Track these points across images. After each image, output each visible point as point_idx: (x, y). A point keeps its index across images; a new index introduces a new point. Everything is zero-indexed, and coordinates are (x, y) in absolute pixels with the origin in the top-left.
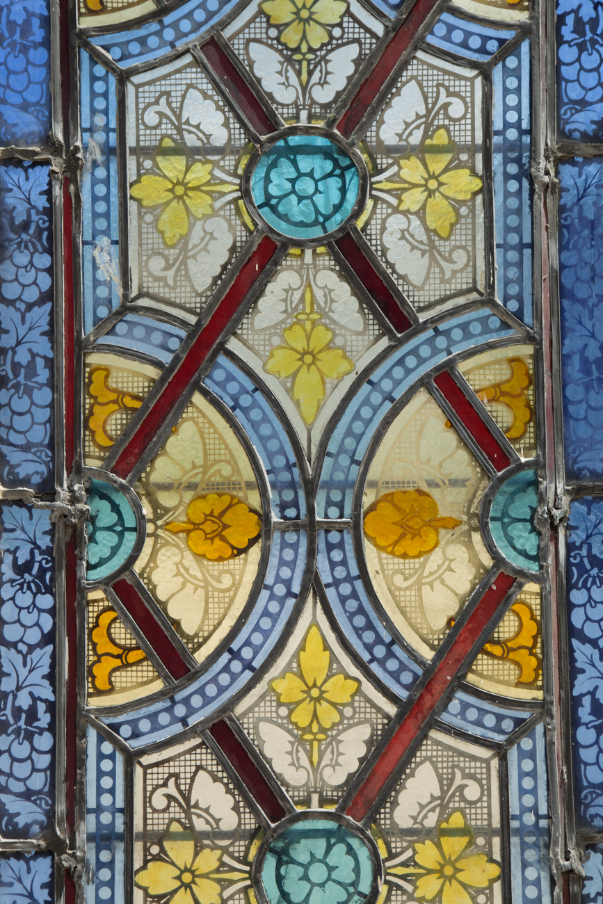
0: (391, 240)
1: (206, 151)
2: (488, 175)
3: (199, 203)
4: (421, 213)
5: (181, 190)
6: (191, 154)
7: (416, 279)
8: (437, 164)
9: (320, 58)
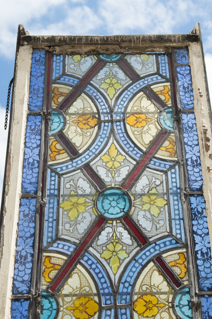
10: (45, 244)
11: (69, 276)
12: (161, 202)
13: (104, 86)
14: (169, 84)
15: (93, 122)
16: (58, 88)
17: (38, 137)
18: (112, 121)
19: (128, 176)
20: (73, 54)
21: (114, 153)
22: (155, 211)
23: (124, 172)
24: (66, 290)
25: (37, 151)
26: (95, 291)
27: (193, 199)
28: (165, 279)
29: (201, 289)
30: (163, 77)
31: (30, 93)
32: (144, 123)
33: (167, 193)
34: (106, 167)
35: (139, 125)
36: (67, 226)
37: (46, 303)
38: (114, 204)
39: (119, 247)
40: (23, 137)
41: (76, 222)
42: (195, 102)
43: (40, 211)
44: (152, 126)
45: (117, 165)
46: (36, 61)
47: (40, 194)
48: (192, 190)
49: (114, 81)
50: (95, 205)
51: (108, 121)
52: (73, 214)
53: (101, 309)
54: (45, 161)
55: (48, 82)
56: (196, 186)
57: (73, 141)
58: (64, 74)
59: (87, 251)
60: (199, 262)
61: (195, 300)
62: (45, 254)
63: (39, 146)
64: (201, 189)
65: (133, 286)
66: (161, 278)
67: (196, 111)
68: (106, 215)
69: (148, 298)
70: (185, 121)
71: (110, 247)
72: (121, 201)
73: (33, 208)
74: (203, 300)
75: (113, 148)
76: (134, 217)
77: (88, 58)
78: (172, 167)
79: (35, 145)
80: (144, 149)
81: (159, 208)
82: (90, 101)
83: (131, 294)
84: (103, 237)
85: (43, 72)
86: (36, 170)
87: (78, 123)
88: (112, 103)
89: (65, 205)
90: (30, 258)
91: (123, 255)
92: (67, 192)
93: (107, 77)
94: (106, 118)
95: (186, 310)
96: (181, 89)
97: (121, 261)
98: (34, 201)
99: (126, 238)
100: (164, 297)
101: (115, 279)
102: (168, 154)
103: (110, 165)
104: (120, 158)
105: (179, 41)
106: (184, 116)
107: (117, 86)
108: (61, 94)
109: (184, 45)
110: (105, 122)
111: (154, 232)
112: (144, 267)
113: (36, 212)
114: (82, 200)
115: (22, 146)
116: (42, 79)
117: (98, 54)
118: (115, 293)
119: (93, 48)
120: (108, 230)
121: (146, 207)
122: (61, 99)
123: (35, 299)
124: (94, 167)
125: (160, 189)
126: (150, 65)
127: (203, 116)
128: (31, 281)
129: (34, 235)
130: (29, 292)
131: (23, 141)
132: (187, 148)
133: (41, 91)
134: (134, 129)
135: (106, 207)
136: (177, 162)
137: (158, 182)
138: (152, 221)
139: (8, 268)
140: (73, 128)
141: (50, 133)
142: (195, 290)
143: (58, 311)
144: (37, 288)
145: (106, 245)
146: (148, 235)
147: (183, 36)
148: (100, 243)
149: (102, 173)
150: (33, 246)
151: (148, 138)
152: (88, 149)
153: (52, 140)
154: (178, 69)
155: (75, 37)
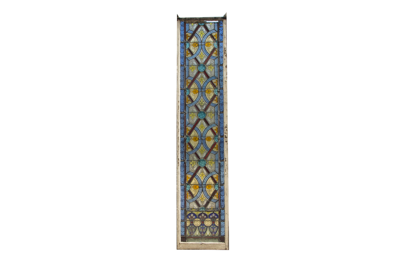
0: (208, 72)
1: (195, 65)
2: (214, 67)
3: (194, 69)
4: (210, 70)
5: (193, 68)
6: (194, 66)
7: (209, 74)
8: (211, 66)
9: (203, 59)
10: (186, 77)
11: (192, 85)
12: (213, 68)
13: (200, 34)
14: (217, 33)
15: (197, 45)
16: (188, 34)
17: (183, 49)
18: (202, 45)
19: (205, 61)
20: (191, 23)
21: (202, 54)
22: (211, 70)
23: (204, 60)
24: (191, 88)
25: (183, 53)
26: (197, 88)
27: (220, 67)
28: (213, 86)
29: (220, 88)
30: (216, 31)
31: (181, 36)
32: (210, 45)
33: (214, 65)
34: (200, 58)
35: (208, 46)
36: (191, 73)
37: (187, 90)
38: (202, 68)
39: (203, 78)
40: (180, 50)
41: (193, 72)
42: (223, 39)
43: (185, 69)
44: (212, 47)
45: (203, 57)
46: (182, 25)
47: (184, 65)
48: (220, 64)
49: (202, 32)
50: (197, 68)
51: (201, 45)
52: (192, 70)
53: (199, 92)
54: (185, 56)
55: (185, 32)
56: (221, 63)
57: (192, 51)
58: (189, 30)
59: (196, 79)
60: (220, 82)
61: (219, 90)
62: (187, 80)
63: (184, 52)
64: (222, 64)
65: (206, 87)
66: (212, 85)
67: (223, 42)
68: (200, 71)
69: (209, 90)
70: (220, 45)
71: (201, 78)
72: (203, 67)
73: (183, 69)
74: (220, 90)
75: (202, 53)
76: (206, 71)
77: (195, 24)
78: (216, 58)
79: (183, 52)
80: (209, 53)
81: (212, 69)
82: (196, 38)
83: (205, 89)
84: (199, 76)
85: (183, 29)
86: (183, 59)
87: (193, 45)
88: (202, 39)
89: (191, 68)
90: (183, 81)
91: (203, 80)
92: (191, 65)
93: (201, 31)
94: (200, 44)
95: (216, 92)
96: (220, 35)
97: (203, 82)
98: (183, 67)
99: (204, 76)
100: (212, 90)
101: (202, 86)
102: (215, 55)
103: (201, 58)
104: (203, 56)
105: (220, 19)
106: (220, 43)
107: (203, 34)
108: (189, 36)
109: (222, 20)
110: (200, 45)
111: (211, 75)
112: (208, 83)
113: (184, 70)
114: (194, 67)
115: (180, 52)
116: (183, 31)
117: (198, 23)
118: (202, 89)
119: (196, 21)
120: (200, 74)
121: (209, 69)
122: (189, 38)
123: (185, 90)
124: (197, 58)
125: (213, 64)
126: (212, 26)
127: (225, 44)
128: (184, 86)
129: (184, 75)
130: (184, 88)
131: (180, 51)
132: (220, 53)
133: (183, 35)
134: (207, 47)
135: (200, 69)
136: (217, 57)
137: (212, 63)
138: (210, 72)
139: (179, 83)
140: (192, 47)
141: (186, 48)
142: (219, 88)
143: (190, 92)
144: (185, 87)
145: (200, 78)
146: (209, 76)
147: (222, 17)
148: (198, 77)
149: (199, 60)
150: (184, 78)
151: (211, 50)
152: (196, 53)
153: (187, 51)
154: (220, 28)
155: (192, 18)
